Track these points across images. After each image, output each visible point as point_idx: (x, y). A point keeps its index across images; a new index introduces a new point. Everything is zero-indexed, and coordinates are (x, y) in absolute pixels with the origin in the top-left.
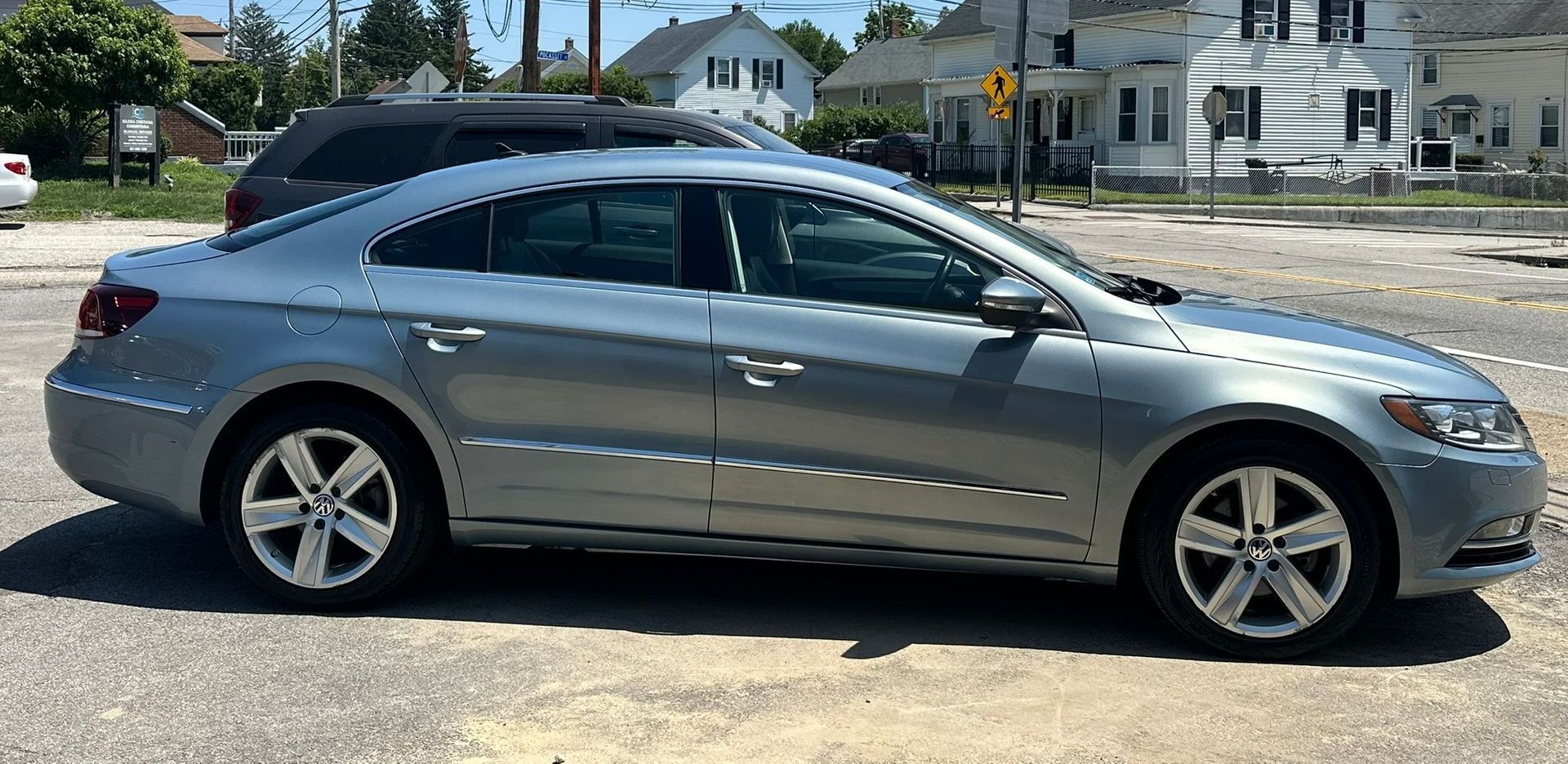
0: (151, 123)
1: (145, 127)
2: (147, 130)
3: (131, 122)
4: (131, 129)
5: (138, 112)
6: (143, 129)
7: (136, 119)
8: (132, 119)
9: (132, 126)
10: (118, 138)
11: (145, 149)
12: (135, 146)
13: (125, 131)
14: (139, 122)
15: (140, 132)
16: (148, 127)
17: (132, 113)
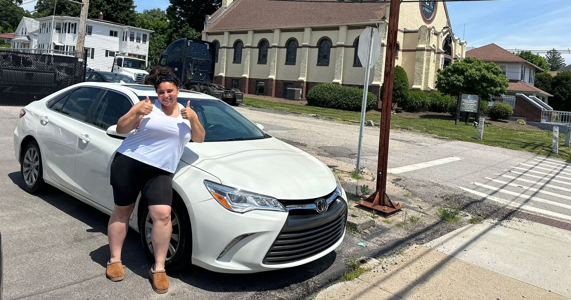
0: (476, 101)
1: (473, 102)
2: (474, 104)
3: (466, 100)
4: (465, 103)
5: (470, 97)
6: (472, 103)
7: (469, 99)
8: (467, 99)
9: (467, 102)
10: (460, 106)
11: (473, 111)
12: (467, 110)
13: (463, 104)
14: (470, 101)
15: (470, 104)
16: (474, 103)
17: (467, 97)
